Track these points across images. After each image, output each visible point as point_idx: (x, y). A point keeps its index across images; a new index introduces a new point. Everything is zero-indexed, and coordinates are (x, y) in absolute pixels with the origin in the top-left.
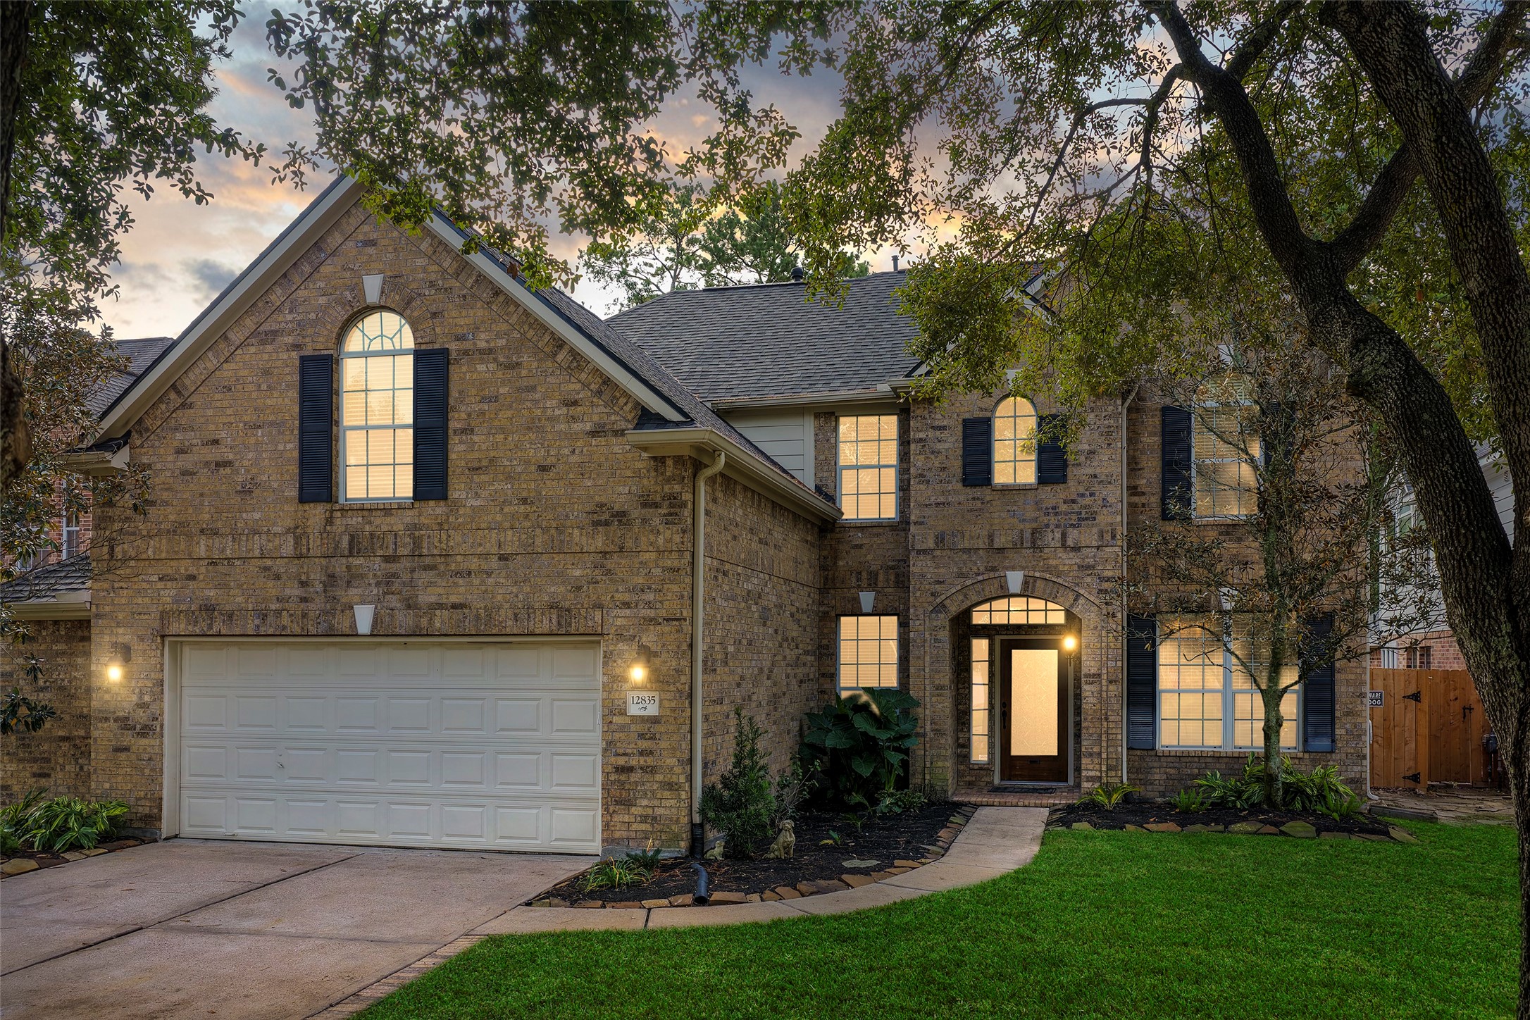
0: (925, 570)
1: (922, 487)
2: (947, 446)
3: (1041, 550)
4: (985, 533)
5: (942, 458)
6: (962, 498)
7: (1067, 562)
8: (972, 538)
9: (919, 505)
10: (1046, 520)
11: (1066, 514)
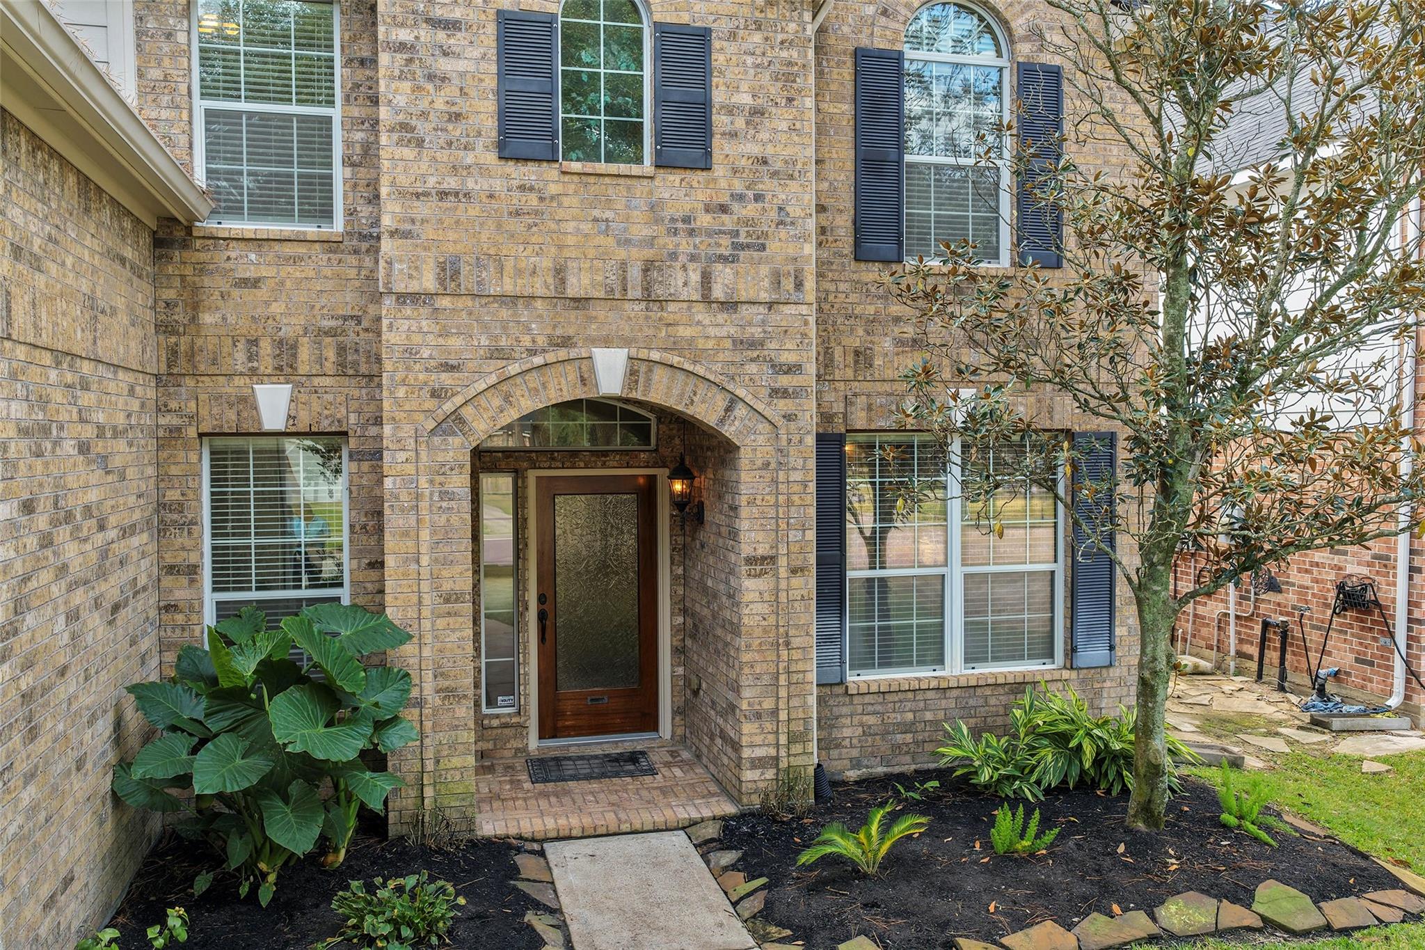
0: (417, 339)
1: (408, 153)
2: (461, 65)
3: (662, 303)
4: (546, 263)
5: (451, 91)
6: (498, 185)
7: (712, 331)
8: (519, 272)
9: (402, 194)
10: (670, 242)
11: (710, 233)
